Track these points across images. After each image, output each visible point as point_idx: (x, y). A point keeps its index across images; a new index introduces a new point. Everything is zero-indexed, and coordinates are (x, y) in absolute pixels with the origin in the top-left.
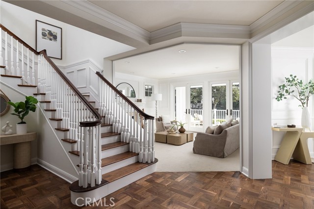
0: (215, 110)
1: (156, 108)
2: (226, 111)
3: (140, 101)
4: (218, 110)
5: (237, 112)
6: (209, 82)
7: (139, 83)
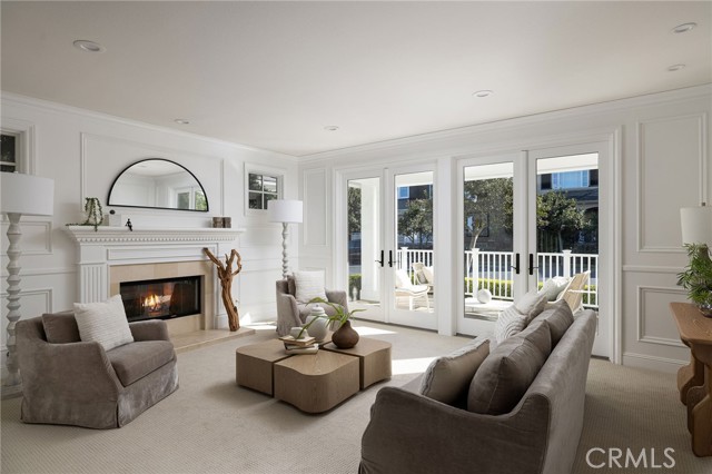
0: (475, 252)
1: (284, 247)
2: (513, 254)
3: (225, 223)
4: (483, 253)
5: (554, 258)
6: (455, 160)
7: (222, 163)
